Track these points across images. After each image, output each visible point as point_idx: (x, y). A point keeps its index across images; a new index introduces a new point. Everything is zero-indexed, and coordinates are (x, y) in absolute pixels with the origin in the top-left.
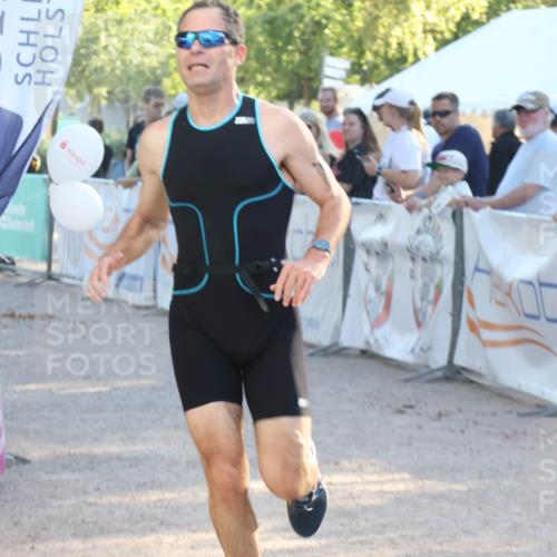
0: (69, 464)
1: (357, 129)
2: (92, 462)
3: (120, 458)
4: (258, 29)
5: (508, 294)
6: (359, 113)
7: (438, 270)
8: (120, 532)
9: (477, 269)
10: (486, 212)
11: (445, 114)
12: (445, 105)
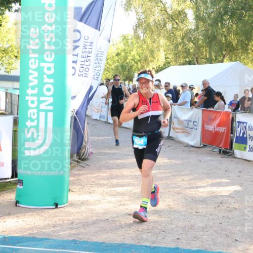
0: (101, 154)
2: (105, 154)
3: (111, 153)
4: (119, 67)
5: (181, 122)
8: (115, 169)
9: (174, 118)
10: (177, 106)
11: (167, 86)
12: (167, 84)
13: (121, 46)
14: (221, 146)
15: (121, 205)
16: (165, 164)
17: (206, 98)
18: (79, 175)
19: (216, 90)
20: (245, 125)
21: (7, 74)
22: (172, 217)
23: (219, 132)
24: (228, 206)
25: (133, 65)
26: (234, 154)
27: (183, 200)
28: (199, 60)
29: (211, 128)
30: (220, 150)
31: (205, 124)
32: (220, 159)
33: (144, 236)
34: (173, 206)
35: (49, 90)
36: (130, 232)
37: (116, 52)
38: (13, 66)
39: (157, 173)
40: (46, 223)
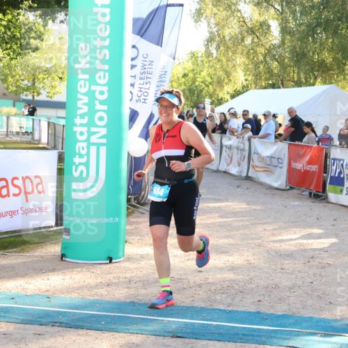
1: (223, 118)
4: (187, 91)
5: (263, 159)
6: (223, 114)
7: (244, 153)
9: (254, 153)
10: (257, 139)
11: (246, 115)
12: (246, 113)
13: (189, 66)
14: (312, 188)
15: (189, 259)
16: (243, 210)
17: (293, 129)
18: (137, 223)
19: (305, 120)
20: (341, 162)
21: (49, 99)
22: (252, 274)
23: (309, 171)
24: (321, 261)
25: (203, 89)
26: (327, 198)
27: (266, 254)
28: (285, 82)
29: (299, 166)
30: (310, 194)
31: (292, 161)
32: (310, 204)
33: (218, 297)
34: (253, 261)
35: (101, 119)
36: (201, 293)
37: (182, 73)
38: (57, 90)
39: (232, 221)
40: (98, 281)
